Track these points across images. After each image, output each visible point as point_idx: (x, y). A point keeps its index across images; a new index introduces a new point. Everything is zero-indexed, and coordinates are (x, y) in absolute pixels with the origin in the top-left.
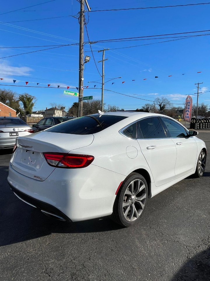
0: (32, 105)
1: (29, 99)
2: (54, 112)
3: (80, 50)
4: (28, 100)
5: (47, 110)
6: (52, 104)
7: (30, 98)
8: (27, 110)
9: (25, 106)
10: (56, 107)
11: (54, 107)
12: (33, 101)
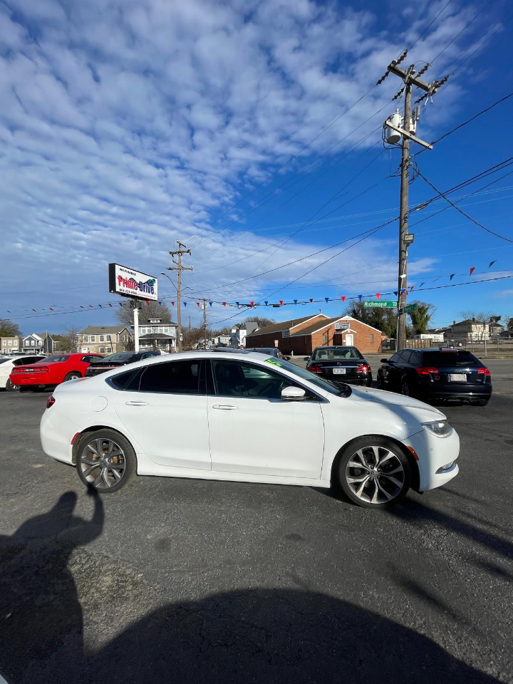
0: (427, 319)
1: (422, 310)
2: (470, 328)
3: (401, 227)
4: (420, 312)
5: (455, 325)
6: (463, 314)
7: (423, 307)
8: (419, 327)
9: (415, 323)
10: (474, 319)
11: (469, 317)
12: (429, 313)
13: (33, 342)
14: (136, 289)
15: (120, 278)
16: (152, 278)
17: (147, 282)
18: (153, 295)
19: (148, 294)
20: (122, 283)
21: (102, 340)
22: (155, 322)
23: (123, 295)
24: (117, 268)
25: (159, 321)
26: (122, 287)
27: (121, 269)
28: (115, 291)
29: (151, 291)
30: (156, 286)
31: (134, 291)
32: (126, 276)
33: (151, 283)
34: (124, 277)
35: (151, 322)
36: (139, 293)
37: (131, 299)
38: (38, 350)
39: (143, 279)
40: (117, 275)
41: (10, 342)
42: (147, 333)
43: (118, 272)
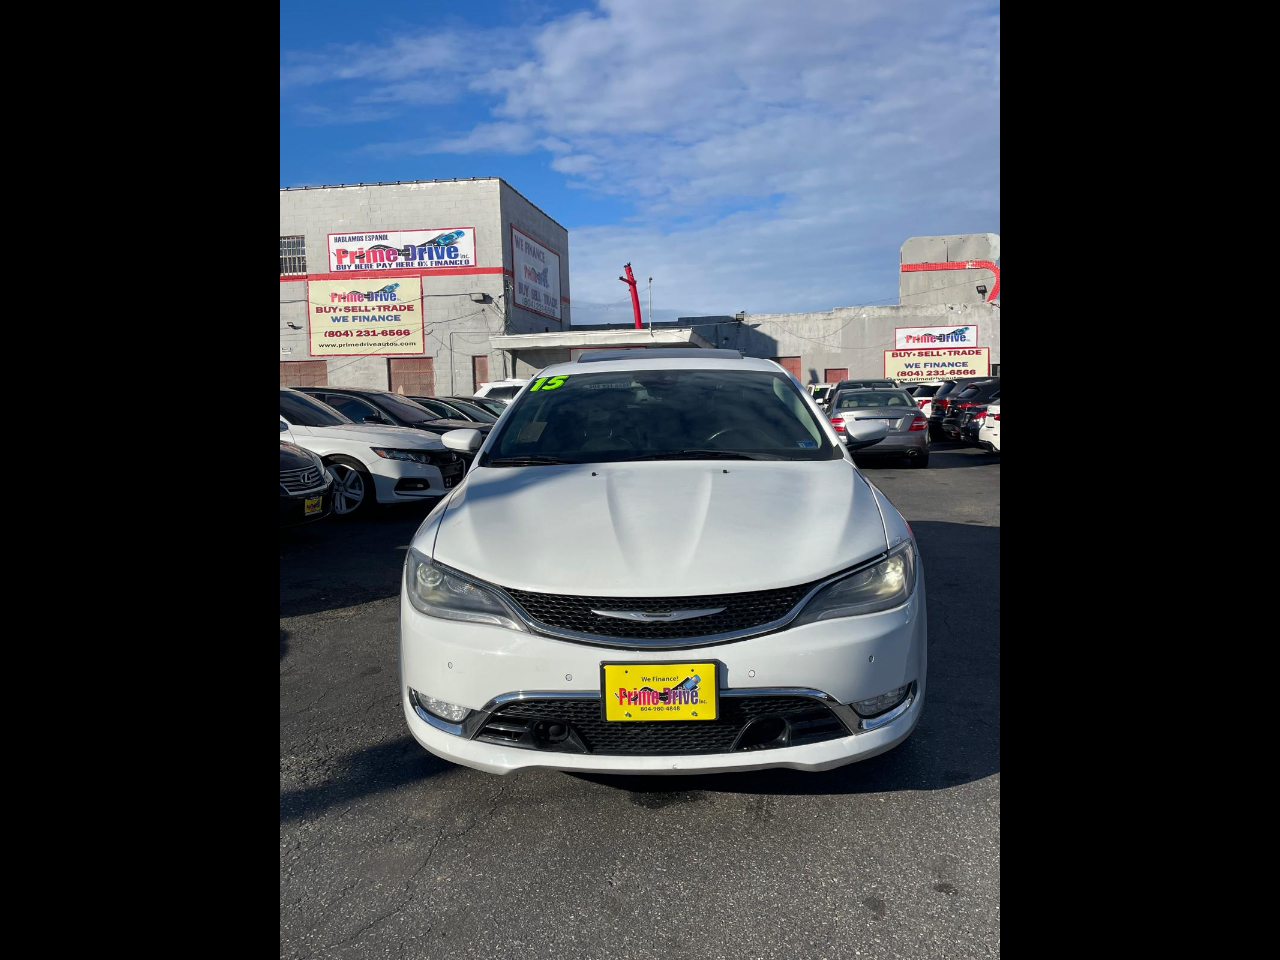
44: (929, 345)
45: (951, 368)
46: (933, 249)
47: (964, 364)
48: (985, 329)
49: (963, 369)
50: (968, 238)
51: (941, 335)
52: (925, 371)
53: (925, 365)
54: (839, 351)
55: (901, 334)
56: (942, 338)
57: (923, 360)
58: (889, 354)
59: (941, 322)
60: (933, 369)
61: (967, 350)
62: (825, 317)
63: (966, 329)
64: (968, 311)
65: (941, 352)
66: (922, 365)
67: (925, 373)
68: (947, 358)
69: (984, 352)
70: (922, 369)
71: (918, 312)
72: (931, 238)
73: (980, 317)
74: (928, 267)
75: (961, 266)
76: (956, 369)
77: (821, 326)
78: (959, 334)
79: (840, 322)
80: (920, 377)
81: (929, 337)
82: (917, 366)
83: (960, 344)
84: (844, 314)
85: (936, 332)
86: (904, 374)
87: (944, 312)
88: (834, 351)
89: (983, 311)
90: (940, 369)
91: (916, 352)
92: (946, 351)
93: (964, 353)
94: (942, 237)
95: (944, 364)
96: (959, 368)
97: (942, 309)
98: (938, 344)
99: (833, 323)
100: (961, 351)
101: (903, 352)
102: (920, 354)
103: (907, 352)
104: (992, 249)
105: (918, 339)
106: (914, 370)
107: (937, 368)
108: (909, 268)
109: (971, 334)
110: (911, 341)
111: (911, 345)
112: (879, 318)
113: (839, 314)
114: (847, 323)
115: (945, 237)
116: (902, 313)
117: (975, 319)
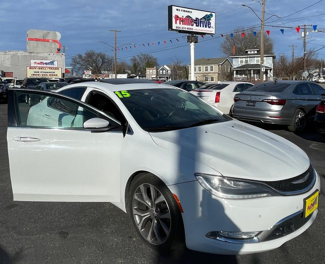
13: (164, 71)
14: (193, 25)
15: (177, 17)
16: (209, 13)
17: (204, 18)
18: (211, 29)
19: (204, 28)
20: (178, 22)
21: (206, 70)
22: (252, 52)
23: (180, 31)
24: (174, 8)
25: (256, 52)
26: (178, 25)
27: (177, 10)
28: (172, 30)
29: (208, 25)
30: (213, 21)
31: (190, 27)
32: (182, 14)
33: (207, 18)
34: (180, 16)
35: (249, 53)
36: (195, 28)
37: (188, 35)
38: (168, 78)
39: (199, 15)
40: (174, 15)
41: (151, 71)
42: (244, 64)
43: (175, 12)
44: (42, 66)
45: (49, 74)
46: (39, 34)
47: (54, 72)
48: (60, 62)
49: (53, 74)
50: (50, 32)
51: (46, 63)
52: (41, 74)
53: (41, 72)
54: (10, 66)
55: (32, 61)
56: (46, 64)
57: (40, 71)
58: (28, 68)
59: (46, 58)
60: (44, 74)
61: (55, 68)
62: (4, 53)
63: (54, 61)
64: (55, 55)
65: (46, 68)
66: (40, 72)
67: (41, 75)
68: (48, 70)
69: (60, 69)
70: (40, 73)
71: (38, 55)
72: (38, 30)
73: (58, 58)
74: (37, 40)
75: (48, 41)
76: (51, 74)
77: (2, 57)
78: (52, 63)
79: (10, 56)
80: (39, 76)
81: (41, 63)
82: (38, 72)
83: (52, 66)
84: (11, 53)
85: (45, 61)
86: (34, 75)
87: (47, 55)
88: (8, 66)
89: (59, 56)
90: (46, 74)
91: (38, 68)
92: (48, 68)
93: (54, 69)
94: (42, 31)
95: (47, 72)
96: (52, 74)
97: (46, 55)
98: (45, 65)
99: (7, 56)
100: (53, 68)
101: (33, 68)
102: (39, 69)
103: (35, 68)
104: (57, 36)
105: (38, 64)
106: (37, 74)
107: (45, 74)
108: (31, 39)
109: (55, 63)
110: (36, 64)
111: (36, 65)
112: (25, 56)
113: (9, 53)
114: (12, 56)
115: (43, 31)
116: (33, 54)
117: (57, 58)
